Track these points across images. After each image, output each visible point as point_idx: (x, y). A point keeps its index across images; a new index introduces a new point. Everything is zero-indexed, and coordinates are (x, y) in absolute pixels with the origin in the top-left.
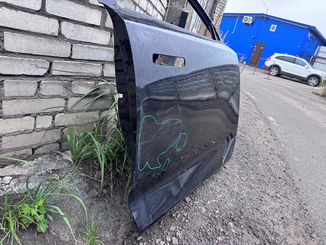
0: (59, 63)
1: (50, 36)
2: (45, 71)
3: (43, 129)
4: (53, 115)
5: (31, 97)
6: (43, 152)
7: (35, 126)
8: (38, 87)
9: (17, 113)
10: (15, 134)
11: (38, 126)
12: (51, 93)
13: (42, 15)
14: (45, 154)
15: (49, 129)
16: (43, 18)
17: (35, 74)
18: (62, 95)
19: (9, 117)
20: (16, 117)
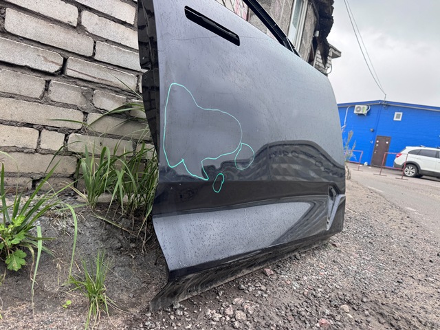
0: (76, 61)
1: (66, 24)
2: (57, 68)
3: (49, 152)
4: (67, 133)
6: (48, 188)
7: (39, 144)
8: (46, 89)
9: (14, 119)
10: (8, 150)
11: (43, 146)
12: (63, 100)
17: (43, 69)
18: (78, 105)
20: (12, 123)
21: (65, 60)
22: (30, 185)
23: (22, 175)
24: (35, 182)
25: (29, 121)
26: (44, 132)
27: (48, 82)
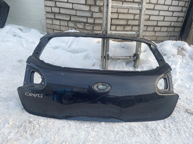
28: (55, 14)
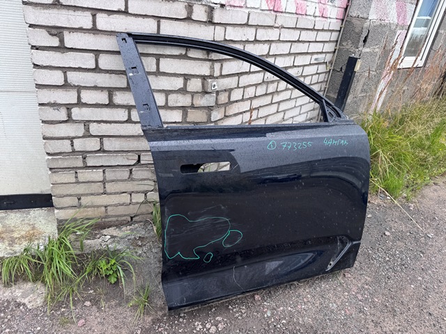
0: (146, 155)
1: (137, 136)
2: (135, 162)
3: (137, 203)
4: (145, 193)
5: (125, 180)
6: (139, 220)
7: (131, 200)
8: (131, 173)
9: (116, 191)
10: (116, 205)
11: (133, 201)
12: (141, 177)
13: (130, 123)
14: (141, 222)
15: (142, 203)
16: (130, 124)
17: (128, 164)
18: (151, 178)
19: (111, 194)
20: (115, 193)
21: (139, 156)
22: (130, 220)
23: (125, 215)
24: (132, 218)
25: (124, 191)
26: (133, 194)
27: (131, 171)
28: (84, 154)
